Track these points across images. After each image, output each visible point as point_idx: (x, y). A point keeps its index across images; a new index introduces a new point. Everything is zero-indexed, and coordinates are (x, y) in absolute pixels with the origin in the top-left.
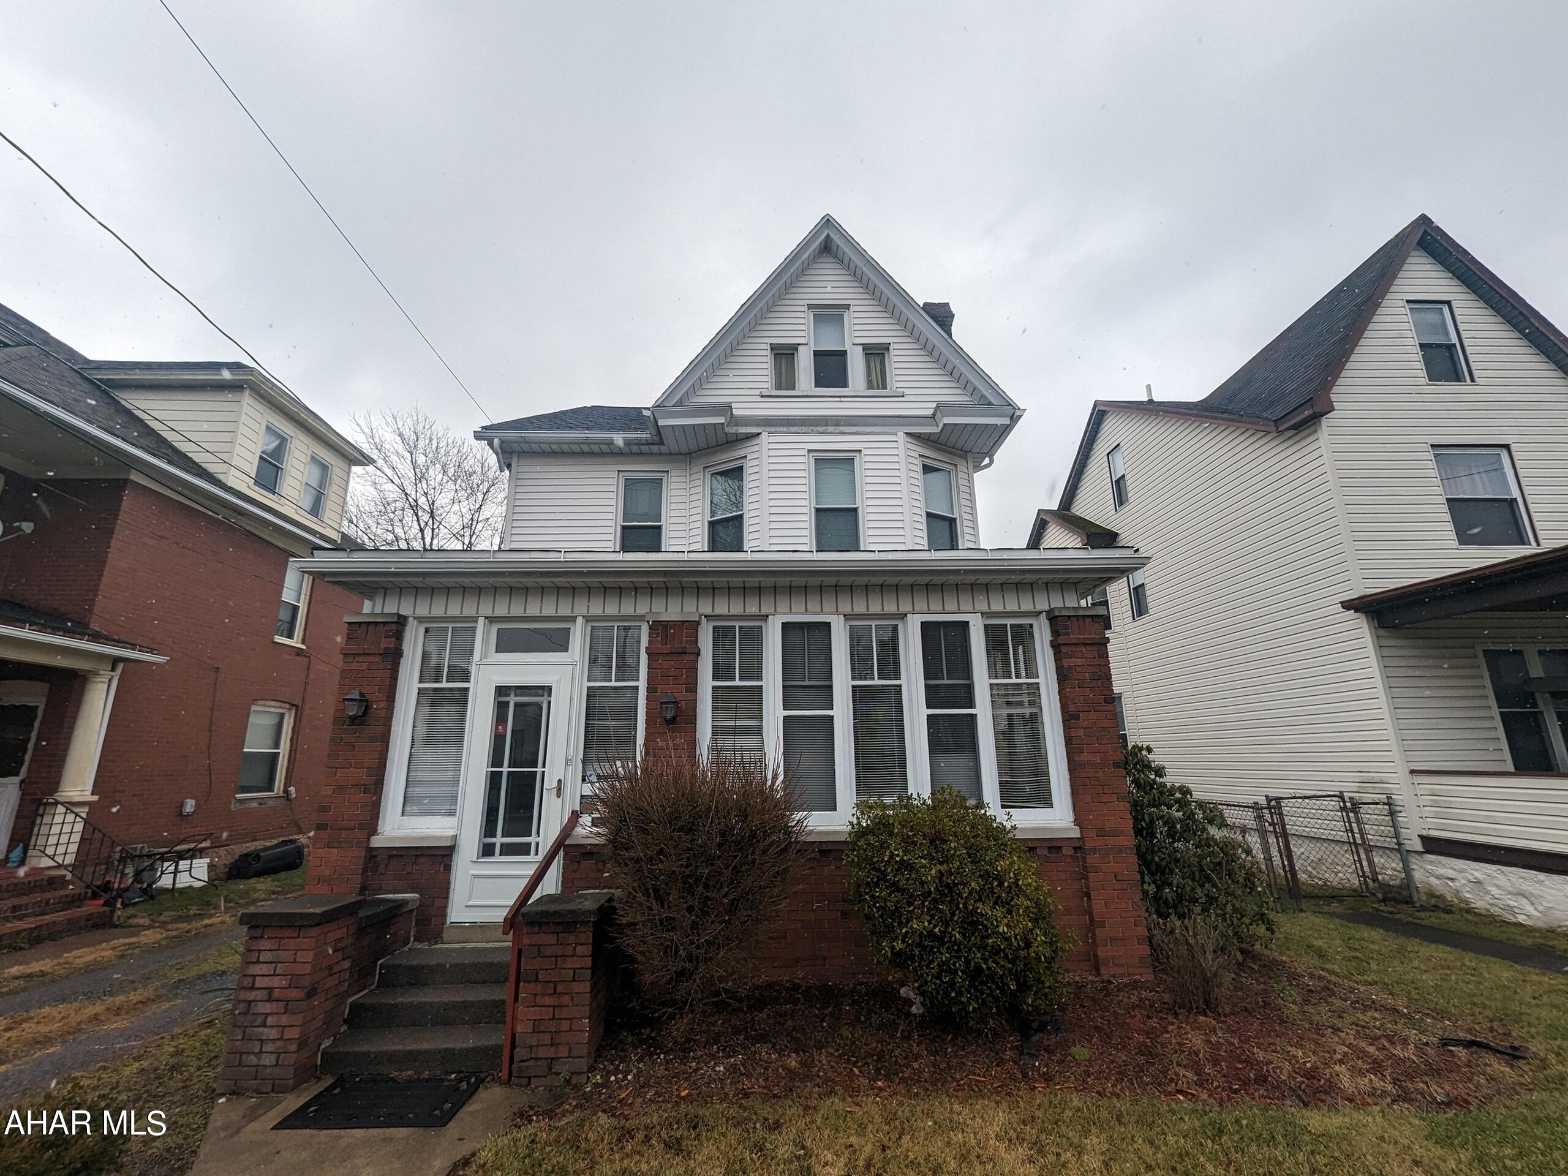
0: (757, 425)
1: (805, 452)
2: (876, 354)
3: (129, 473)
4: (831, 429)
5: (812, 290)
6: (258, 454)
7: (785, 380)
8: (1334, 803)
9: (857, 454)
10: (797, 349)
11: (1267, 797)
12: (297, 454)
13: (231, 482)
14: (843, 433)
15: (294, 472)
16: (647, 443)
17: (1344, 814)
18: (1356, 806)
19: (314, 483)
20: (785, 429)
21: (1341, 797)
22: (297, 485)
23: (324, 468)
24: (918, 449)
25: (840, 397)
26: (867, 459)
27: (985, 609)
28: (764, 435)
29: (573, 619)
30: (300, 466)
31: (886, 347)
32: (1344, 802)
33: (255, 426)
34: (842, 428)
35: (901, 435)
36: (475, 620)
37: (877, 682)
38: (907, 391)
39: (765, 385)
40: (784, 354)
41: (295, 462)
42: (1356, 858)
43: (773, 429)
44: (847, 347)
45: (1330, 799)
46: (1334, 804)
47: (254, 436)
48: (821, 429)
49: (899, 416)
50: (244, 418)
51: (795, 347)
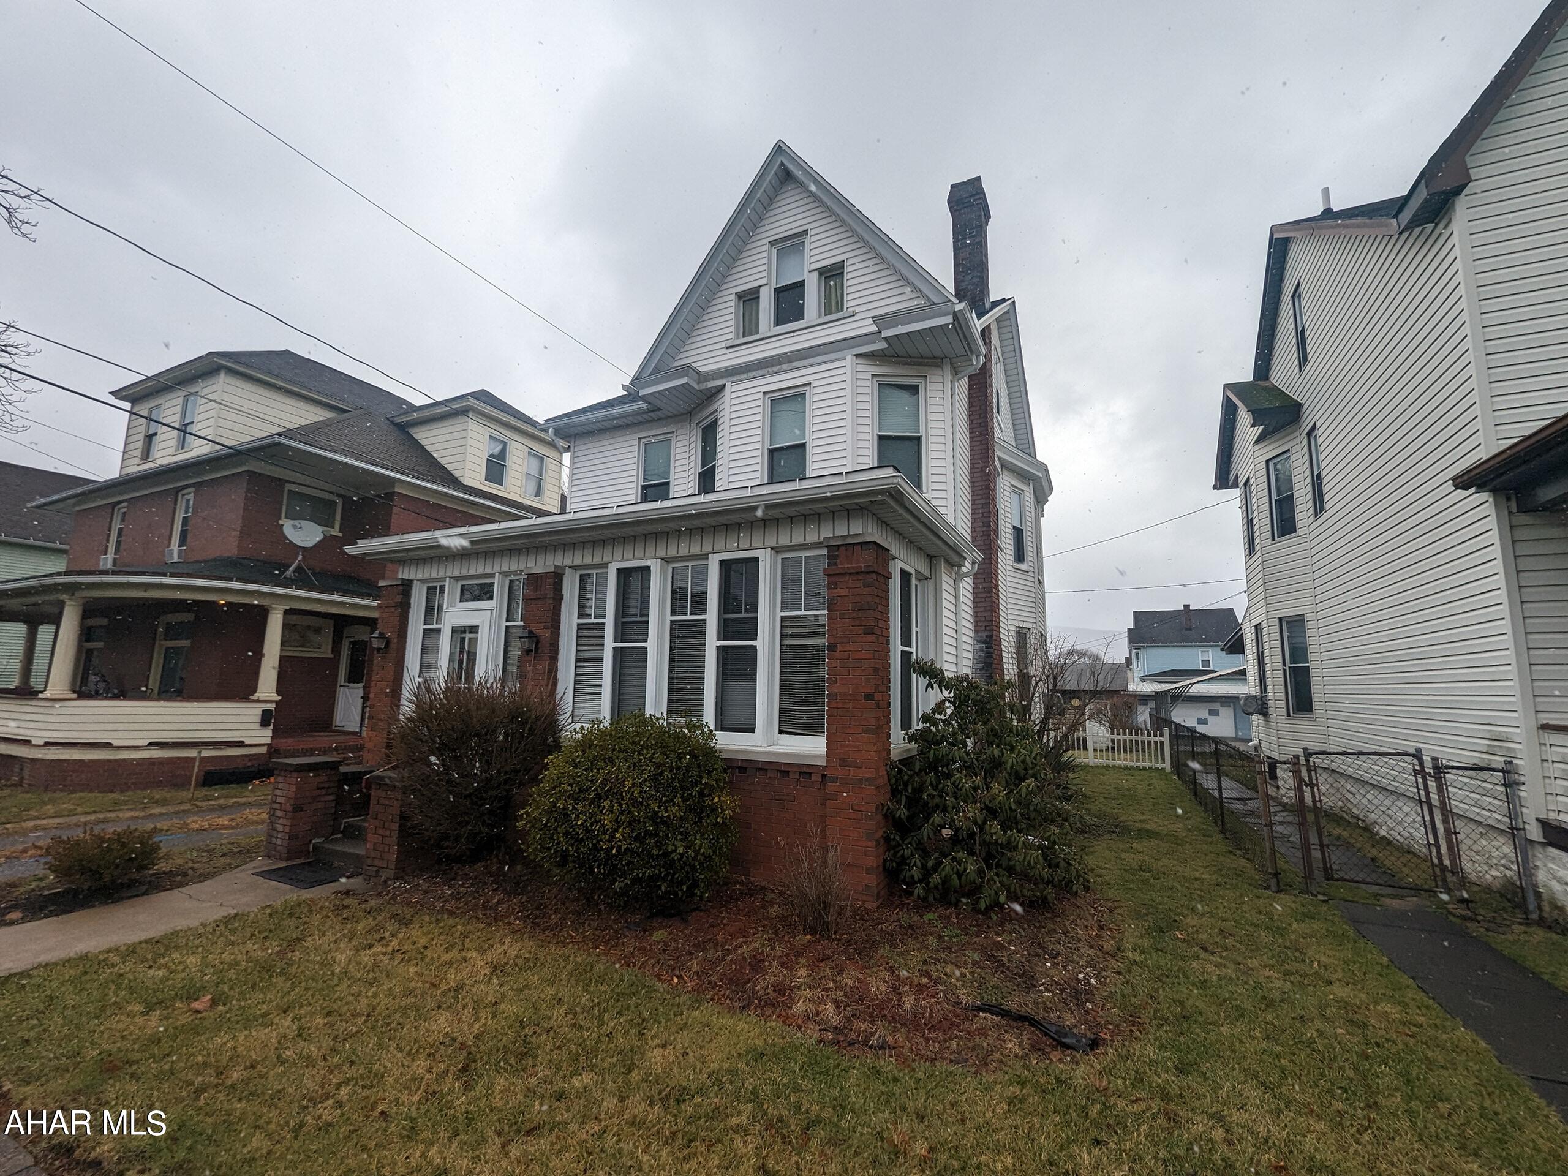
0: (722, 377)
1: (760, 396)
2: (832, 274)
3: (394, 487)
4: (784, 367)
5: (774, 225)
6: (486, 456)
7: (748, 327)
8: (1405, 765)
9: (807, 388)
10: (759, 292)
11: (1305, 749)
12: (515, 452)
13: (467, 482)
14: (796, 369)
15: (514, 466)
16: (645, 412)
17: (1420, 780)
18: (1440, 770)
19: (534, 472)
20: (745, 376)
21: (1418, 755)
22: (519, 476)
23: (541, 459)
24: (868, 369)
25: (794, 331)
26: (816, 391)
27: (773, 544)
28: (728, 385)
29: (492, 575)
30: (520, 461)
31: (840, 265)
32: (1421, 764)
33: (480, 438)
34: (795, 364)
35: (849, 357)
36: (443, 579)
37: (689, 617)
38: (857, 309)
39: (731, 336)
40: (749, 299)
41: (515, 459)
42: (1432, 841)
43: (735, 378)
44: (806, 276)
45: (1399, 758)
46: (1407, 764)
47: (480, 445)
48: (775, 369)
49: (845, 339)
50: (471, 434)
51: (757, 290)
